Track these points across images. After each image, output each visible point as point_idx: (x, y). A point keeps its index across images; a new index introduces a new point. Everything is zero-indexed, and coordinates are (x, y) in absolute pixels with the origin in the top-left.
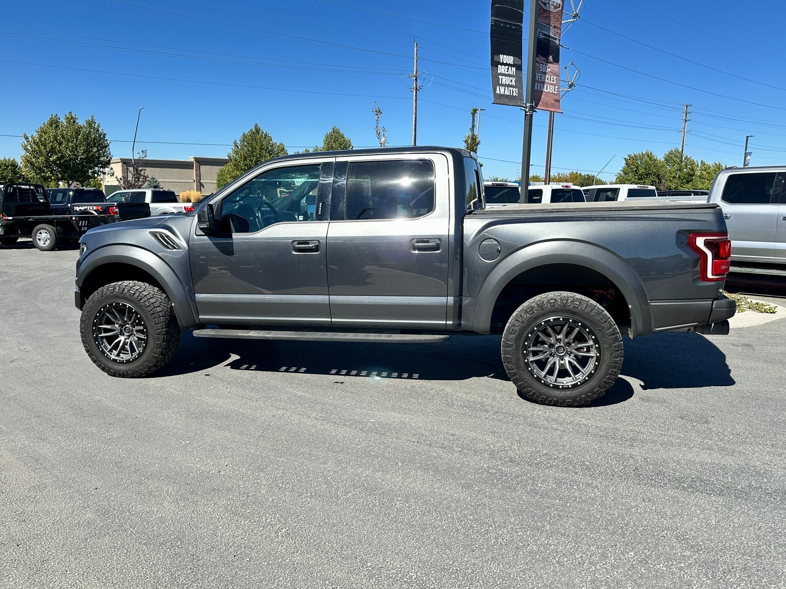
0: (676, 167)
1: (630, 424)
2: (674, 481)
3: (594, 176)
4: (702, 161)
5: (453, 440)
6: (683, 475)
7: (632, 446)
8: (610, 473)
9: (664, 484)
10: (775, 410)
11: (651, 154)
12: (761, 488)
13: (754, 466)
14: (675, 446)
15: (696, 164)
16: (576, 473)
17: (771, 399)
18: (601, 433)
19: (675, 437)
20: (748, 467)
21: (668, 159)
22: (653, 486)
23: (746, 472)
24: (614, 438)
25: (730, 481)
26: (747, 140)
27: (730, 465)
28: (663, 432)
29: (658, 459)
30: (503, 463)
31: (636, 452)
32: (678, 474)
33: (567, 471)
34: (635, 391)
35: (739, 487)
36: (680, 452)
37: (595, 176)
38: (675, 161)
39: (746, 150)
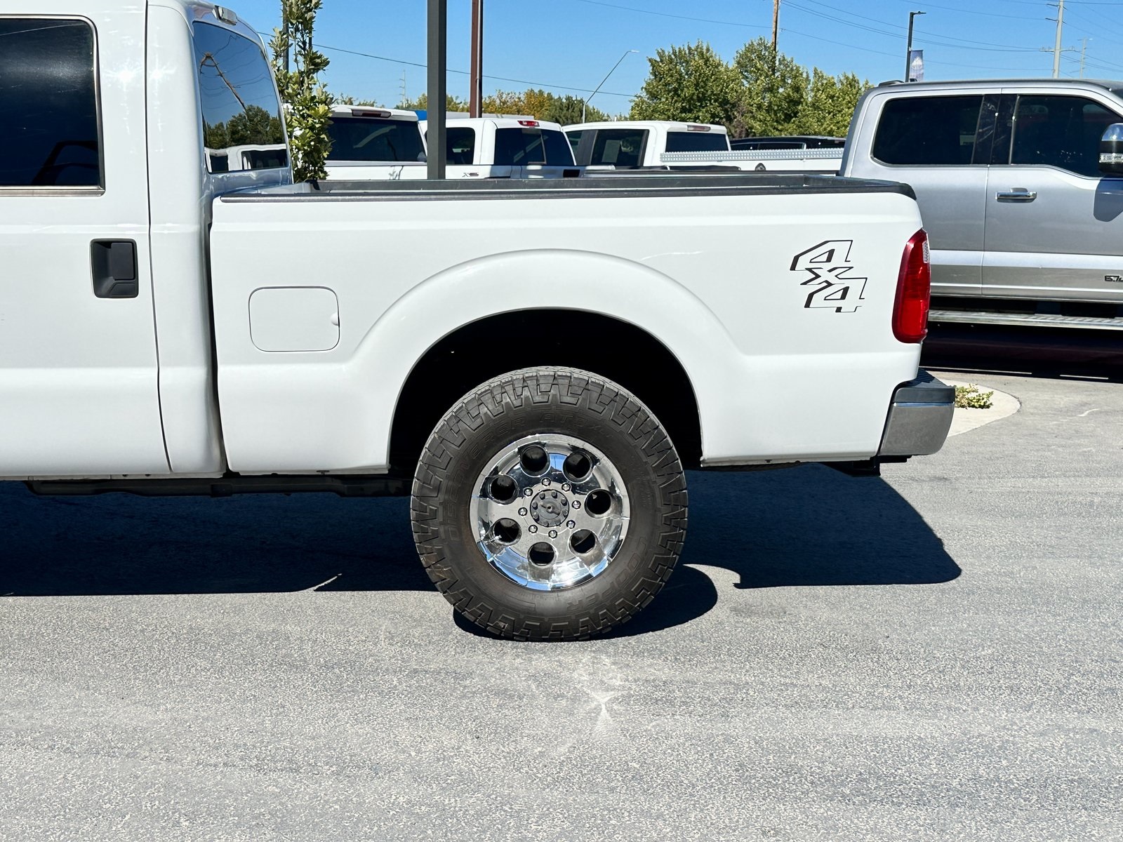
0: (763, 82)
1: (716, 668)
2: (822, 783)
3: (581, 101)
4: (816, 70)
5: (317, 749)
6: (839, 769)
7: (725, 715)
8: (686, 782)
9: (803, 793)
10: (1009, 614)
11: (708, 50)
12: (998, 779)
13: (980, 735)
14: (816, 709)
15: (805, 75)
16: (612, 790)
17: (999, 591)
18: (658, 695)
19: (813, 688)
20: (969, 739)
21: (744, 64)
22: (780, 799)
23: (965, 750)
24: (685, 703)
25: (935, 771)
26: (911, 23)
27: (933, 737)
28: (788, 681)
29: (784, 739)
30: (443, 789)
31: (736, 727)
32: (829, 767)
33: (593, 787)
34: (719, 593)
35: (955, 783)
36: (828, 720)
37: (585, 100)
38: (759, 70)
39: (910, 45)
